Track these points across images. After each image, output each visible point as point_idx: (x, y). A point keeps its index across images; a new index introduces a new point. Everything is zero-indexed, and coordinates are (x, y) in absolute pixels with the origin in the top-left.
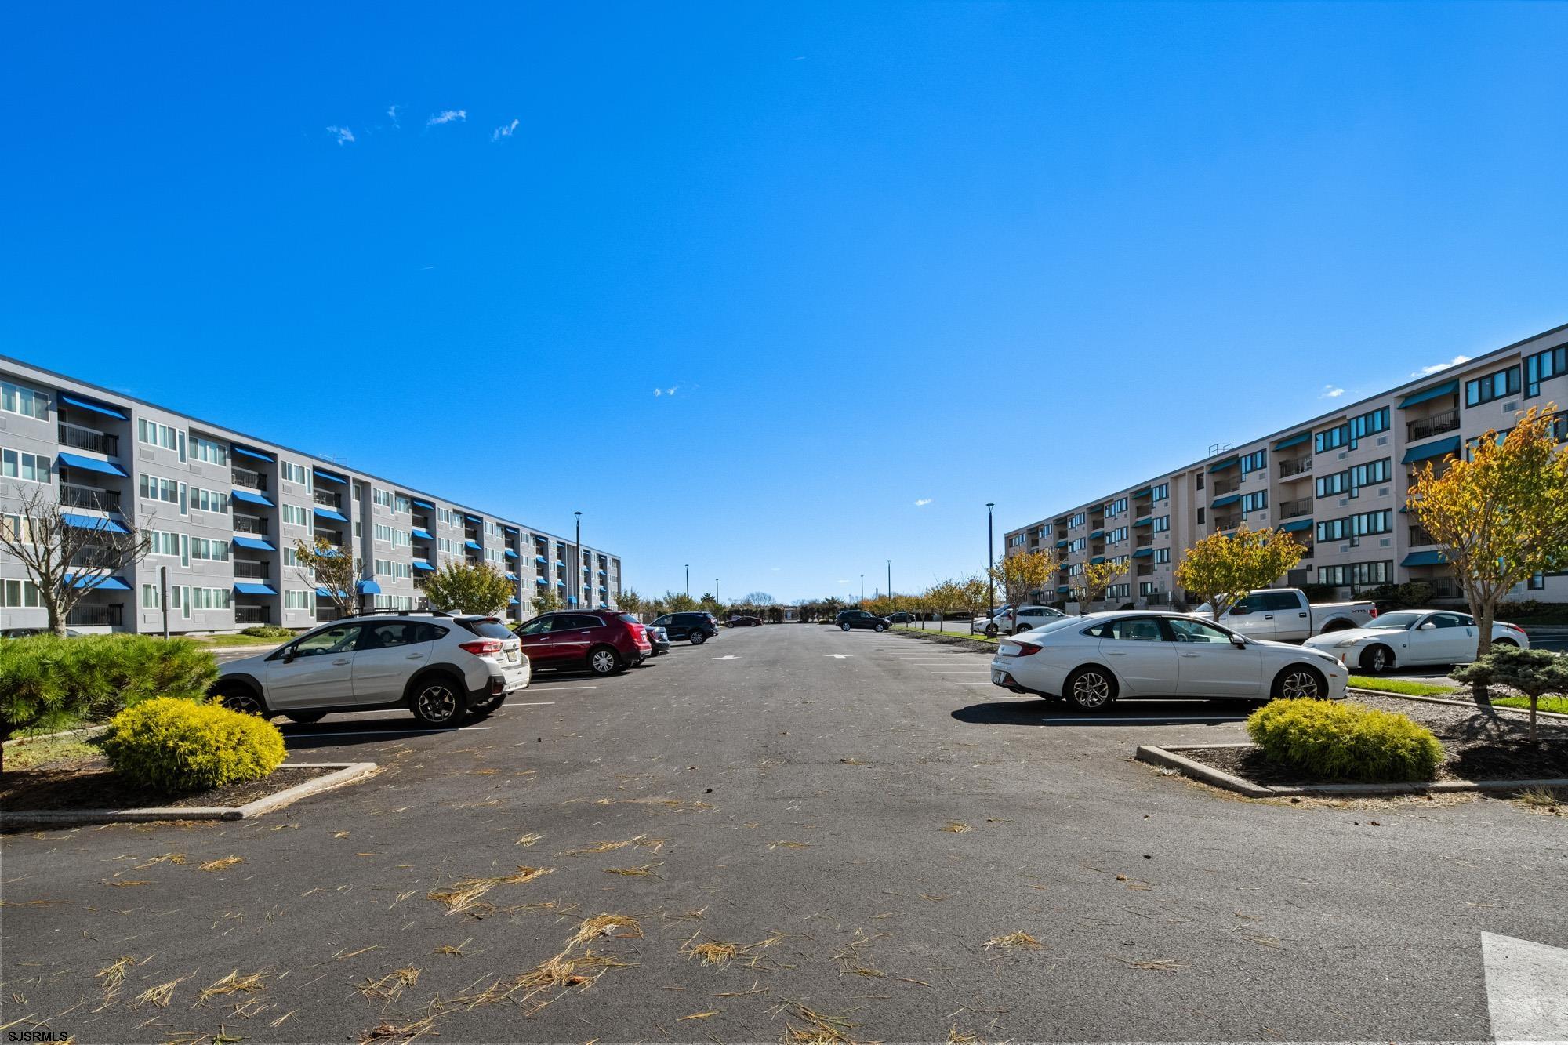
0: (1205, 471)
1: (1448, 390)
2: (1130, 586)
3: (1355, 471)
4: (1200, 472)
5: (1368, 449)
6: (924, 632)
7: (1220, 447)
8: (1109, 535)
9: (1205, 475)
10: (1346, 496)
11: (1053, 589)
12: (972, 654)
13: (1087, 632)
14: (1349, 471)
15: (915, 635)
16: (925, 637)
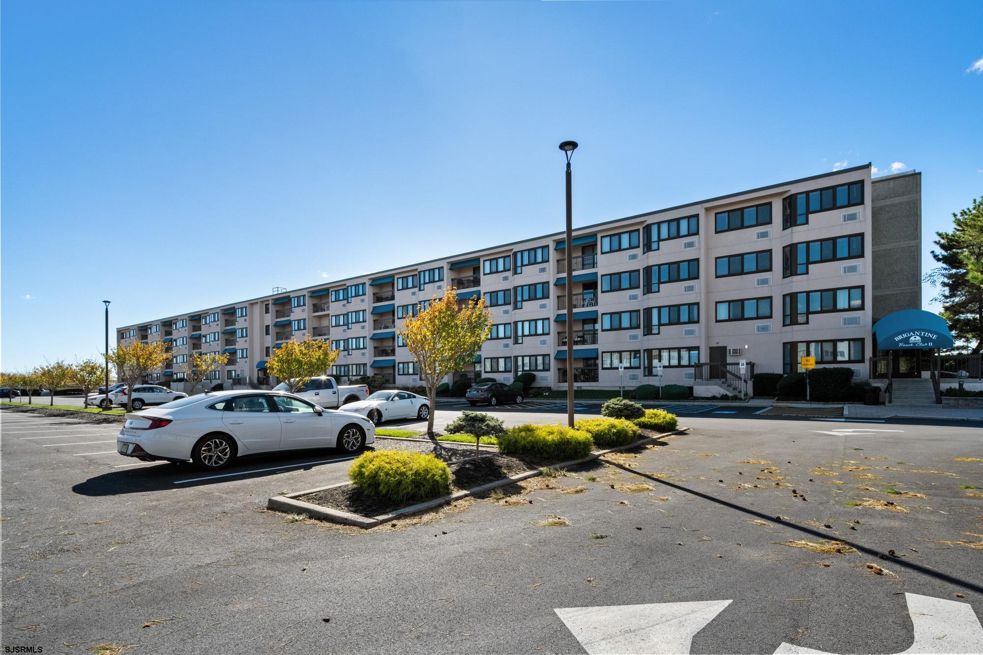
0: (270, 302)
1: (390, 280)
2: (220, 372)
3: (350, 314)
4: (267, 303)
5: (356, 304)
6: (31, 406)
7: (280, 289)
8: (205, 336)
9: (270, 305)
10: (346, 327)
11: (160, 372)
12: (88, 425)
13: (212, 407)
14: (347, 314)
15: (21, 409)
16: (33, 410)
